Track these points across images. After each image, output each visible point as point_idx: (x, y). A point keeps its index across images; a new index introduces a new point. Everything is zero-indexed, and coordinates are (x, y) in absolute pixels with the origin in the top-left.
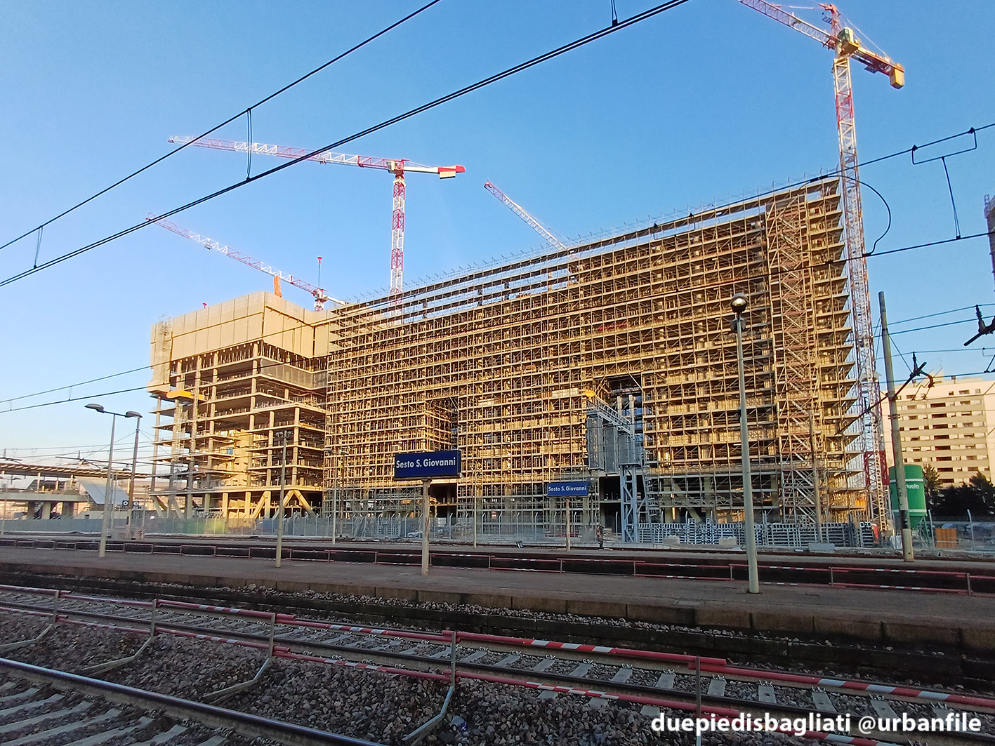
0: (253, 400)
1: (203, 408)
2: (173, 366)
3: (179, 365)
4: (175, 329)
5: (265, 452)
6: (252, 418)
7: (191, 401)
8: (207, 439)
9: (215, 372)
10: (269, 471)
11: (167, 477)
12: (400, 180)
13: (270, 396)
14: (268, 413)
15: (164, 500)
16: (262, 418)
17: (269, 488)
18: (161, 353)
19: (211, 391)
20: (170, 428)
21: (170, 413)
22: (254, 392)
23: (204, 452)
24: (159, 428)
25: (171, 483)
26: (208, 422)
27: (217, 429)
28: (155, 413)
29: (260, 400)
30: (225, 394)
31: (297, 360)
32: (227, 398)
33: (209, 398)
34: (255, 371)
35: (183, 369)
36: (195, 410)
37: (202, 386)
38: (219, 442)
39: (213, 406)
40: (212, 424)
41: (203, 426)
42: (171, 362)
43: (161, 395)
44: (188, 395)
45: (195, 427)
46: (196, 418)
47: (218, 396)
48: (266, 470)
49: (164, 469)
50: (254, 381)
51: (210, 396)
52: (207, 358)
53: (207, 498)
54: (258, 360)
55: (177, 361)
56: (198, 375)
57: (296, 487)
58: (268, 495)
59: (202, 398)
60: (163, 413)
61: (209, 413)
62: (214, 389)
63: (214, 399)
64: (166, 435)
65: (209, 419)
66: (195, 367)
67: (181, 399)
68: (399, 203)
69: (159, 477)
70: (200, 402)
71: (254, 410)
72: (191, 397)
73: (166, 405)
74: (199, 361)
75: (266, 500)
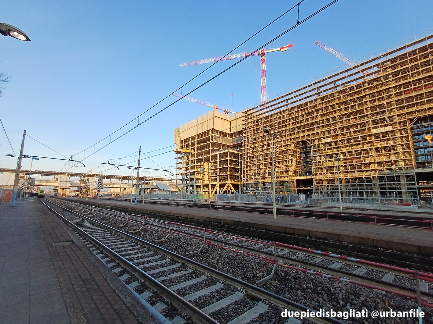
0: (211, 150)
1: (193, 156)
2: (182, 142)
3: (183, 141)
4: (182, 129)
5: (216, 169)
6: (210, 157)
7: (189, 153)
8: (194, 166)
9: (196, 143)
10: (218, 177)
11: (181, 180)
12: (263, 57)
13: (217, 149)
14: (217, 155)
15: (180, 188)
16: (215, 157)
17: (218, 183)
18: (178, 138)
19: (195, 149)
20: (181, 163)
21: (181, 158)
22: (211, 148)
23: (193, 170)
24: (178, 163)
25: (182, 182)
26: (194, 160)
27: (197, 162)
28: (176, 158)
29: (213, 151)
30: (200, 150)
31: (225, 135)
32: (200, 151)
33: (194, 152)
34: (211, 141)
35: (185, 143)
36: (190, 156)
37: (192, 148)
38: (198, 167)
39: (196, 154)
40: (196, 161)
41: (193, 162)
42: (181, 141)
43: (178, 152)
44: (188, 151)
45: (190, 162)
46: (190, 159)
47: (197, 150)
48: (217, 176)
49: (180, 177)
50: (211, 144)
51: (195, 150)
52: (193, 138)
53: (195, 187)
54: (212, 136)
55: (183, 140)
56: (190, 144)
57: (229, 182)
58: (218, 185)
59: (192, 151)
60: (178, 158)
61: (195, 156)
62: (196, 148)
63: (196, 152)
64: (180, 166)
65: (195, 159)
66: (189, 141)
67: (185, 153)
68: (264, 67)
69: (178, 180)
70: (192, 153)
71: (211, 154)
72: (189, 152)
73: (180, 156)
74: (190, 139)
75: (217, 187)
